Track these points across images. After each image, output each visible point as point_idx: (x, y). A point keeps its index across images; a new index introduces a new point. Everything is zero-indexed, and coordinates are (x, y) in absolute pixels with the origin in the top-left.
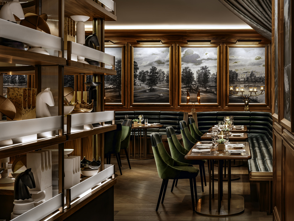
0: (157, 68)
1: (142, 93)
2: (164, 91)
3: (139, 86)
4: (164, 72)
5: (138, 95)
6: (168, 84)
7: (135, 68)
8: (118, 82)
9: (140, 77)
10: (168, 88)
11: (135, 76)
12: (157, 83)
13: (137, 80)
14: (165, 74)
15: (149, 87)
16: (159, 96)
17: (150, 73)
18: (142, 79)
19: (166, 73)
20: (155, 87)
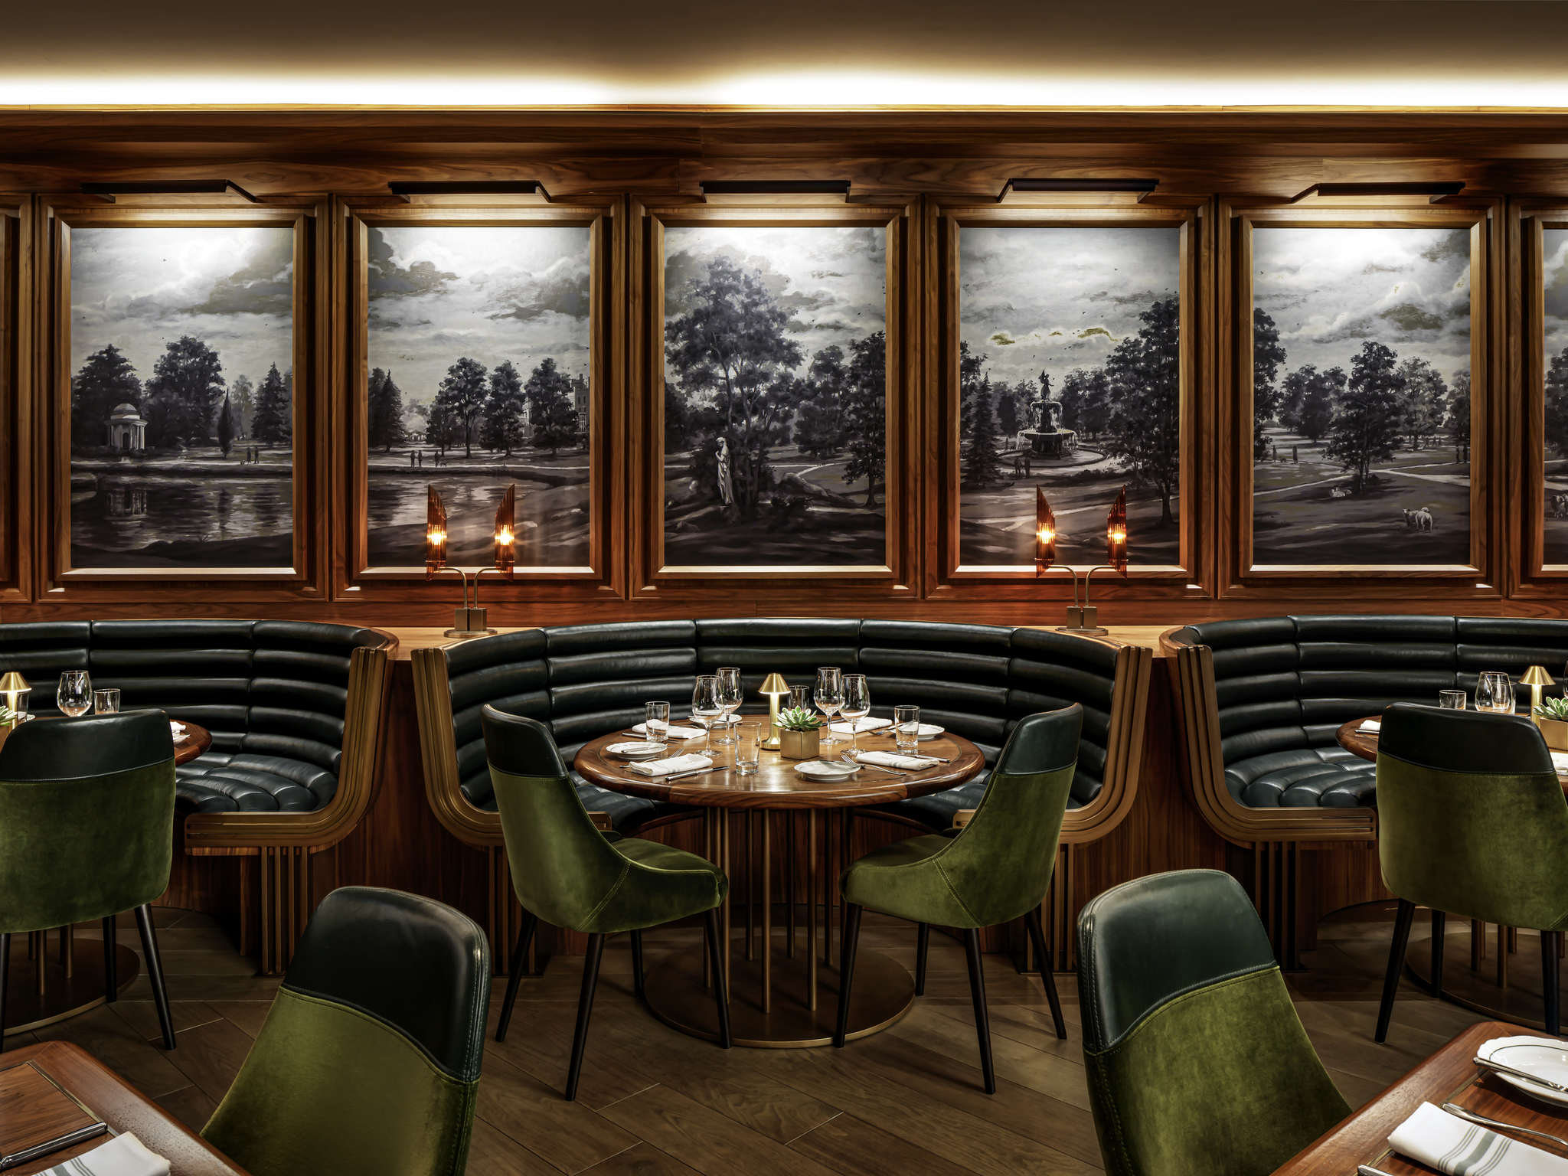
0: (1394, 355)
1: (1302, 504)
2: (1436, 493)
3: (1283, 459)
4: (1436, 374)
5: (1279, 519)
6: (1465, 451)
7: (1262, 349)
8: (1158, 437)
9: (1294, 406)
10: (1465, 472)
11: (1265, 402)
12: (1397, 445)
13: (1273, 425)
14: (1444, 389)
15: (1346, 468)
16: (1410, 520)
17: (1354, 383)
18: (1302, 417)
19: (1448, 381)
20: (1384, 471)
